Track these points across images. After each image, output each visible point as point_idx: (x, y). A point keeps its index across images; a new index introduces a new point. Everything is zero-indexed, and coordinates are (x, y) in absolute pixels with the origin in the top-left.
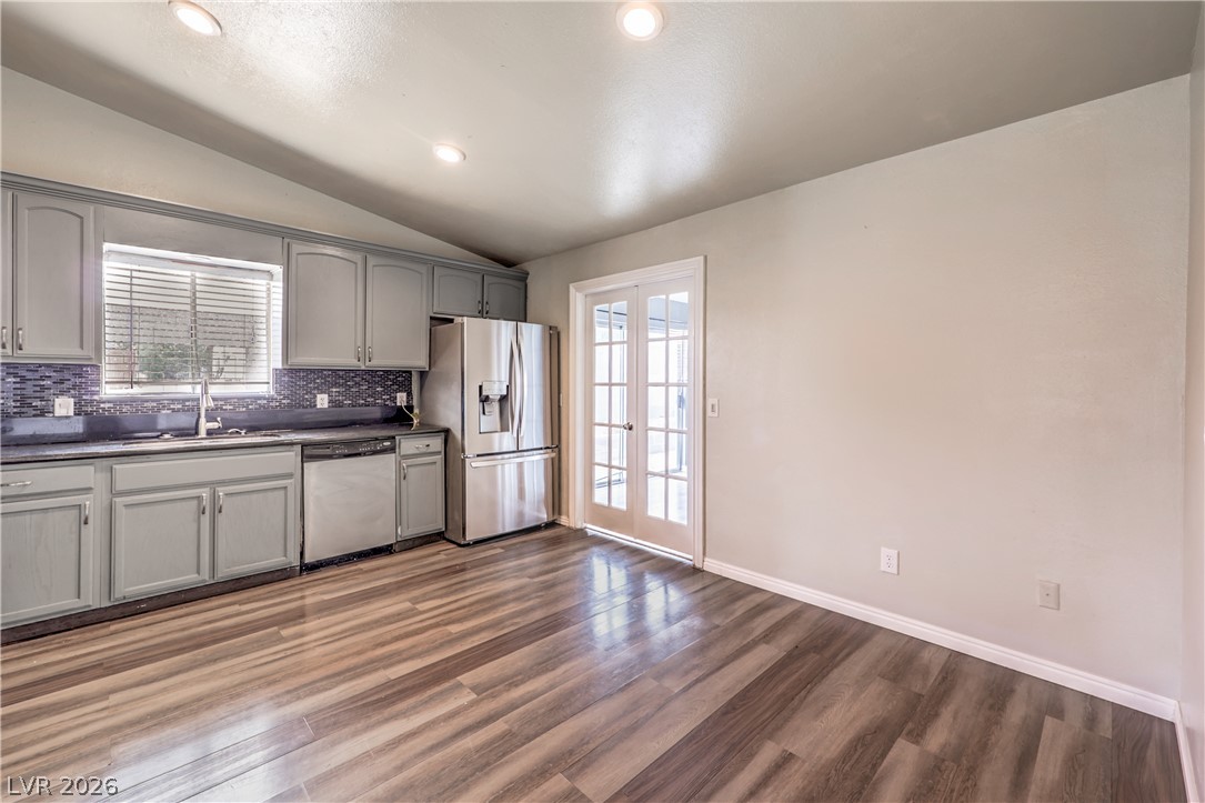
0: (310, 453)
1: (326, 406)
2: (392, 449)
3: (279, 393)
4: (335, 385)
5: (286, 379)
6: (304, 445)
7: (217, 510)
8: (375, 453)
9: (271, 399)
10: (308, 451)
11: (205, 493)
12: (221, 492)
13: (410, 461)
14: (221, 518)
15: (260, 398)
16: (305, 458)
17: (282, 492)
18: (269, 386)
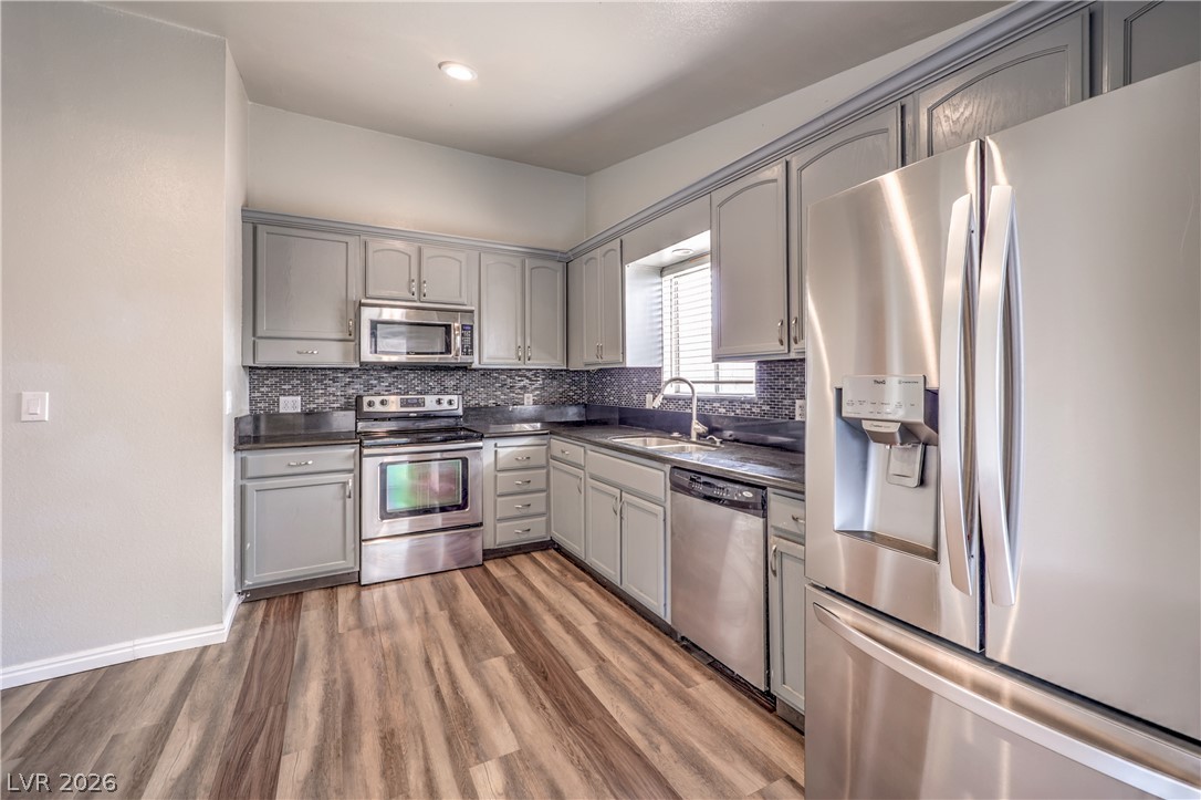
2: (760, 508)
3: (759, 396)
5: (766, 376)
6: (674, 467)
7: (622, 517)
8: (733, 505)
9: (750, 402)
11: (618, 493)
12: (625, 497)
14: (624, 525)
15: (743, 402)
16: (675, 485)
18: (753, 386)
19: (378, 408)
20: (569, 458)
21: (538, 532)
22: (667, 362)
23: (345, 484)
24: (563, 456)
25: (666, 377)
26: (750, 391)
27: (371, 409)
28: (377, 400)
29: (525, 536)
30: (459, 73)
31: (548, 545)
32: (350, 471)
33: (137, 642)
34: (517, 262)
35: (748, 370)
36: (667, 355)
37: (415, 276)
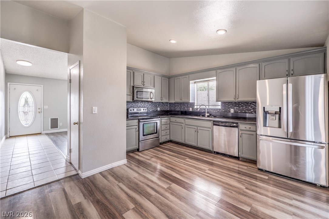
0: (216, 123)
1: (233, 112)
2: (237, 127)
3: (222, 108)
4: (236, 106)
5: (223, 105)
6: (214, 121)
7: (198, 132)
8: (231, 127)
9: (220, 109)
10: (215, 123)
11: (196, 128)
12: (199, 128)
13: (243, 132)
14: (198, 133)
15: (218, 109)
16: (214, 125)
17: (208, 131)
18: (220, 106)
19: (132, 111)
20: (178, 122)
21: (168, 139)
22: (196, 101)
23: (136, 128)
24: (176, 121)
25: (196, 104)
26: (220, 107)
27: (131, 111)
28: (132, 109)
29: (166, 139)
30: (173, 42)
31: (171, 141)
32: (137, 125)
33: (112, 164)
34: (160, 78)
35: (220, 103)
36: (196, 100)
37: (143, 81)
